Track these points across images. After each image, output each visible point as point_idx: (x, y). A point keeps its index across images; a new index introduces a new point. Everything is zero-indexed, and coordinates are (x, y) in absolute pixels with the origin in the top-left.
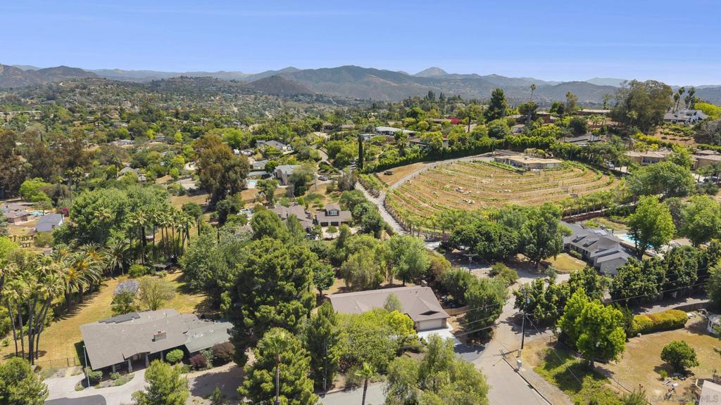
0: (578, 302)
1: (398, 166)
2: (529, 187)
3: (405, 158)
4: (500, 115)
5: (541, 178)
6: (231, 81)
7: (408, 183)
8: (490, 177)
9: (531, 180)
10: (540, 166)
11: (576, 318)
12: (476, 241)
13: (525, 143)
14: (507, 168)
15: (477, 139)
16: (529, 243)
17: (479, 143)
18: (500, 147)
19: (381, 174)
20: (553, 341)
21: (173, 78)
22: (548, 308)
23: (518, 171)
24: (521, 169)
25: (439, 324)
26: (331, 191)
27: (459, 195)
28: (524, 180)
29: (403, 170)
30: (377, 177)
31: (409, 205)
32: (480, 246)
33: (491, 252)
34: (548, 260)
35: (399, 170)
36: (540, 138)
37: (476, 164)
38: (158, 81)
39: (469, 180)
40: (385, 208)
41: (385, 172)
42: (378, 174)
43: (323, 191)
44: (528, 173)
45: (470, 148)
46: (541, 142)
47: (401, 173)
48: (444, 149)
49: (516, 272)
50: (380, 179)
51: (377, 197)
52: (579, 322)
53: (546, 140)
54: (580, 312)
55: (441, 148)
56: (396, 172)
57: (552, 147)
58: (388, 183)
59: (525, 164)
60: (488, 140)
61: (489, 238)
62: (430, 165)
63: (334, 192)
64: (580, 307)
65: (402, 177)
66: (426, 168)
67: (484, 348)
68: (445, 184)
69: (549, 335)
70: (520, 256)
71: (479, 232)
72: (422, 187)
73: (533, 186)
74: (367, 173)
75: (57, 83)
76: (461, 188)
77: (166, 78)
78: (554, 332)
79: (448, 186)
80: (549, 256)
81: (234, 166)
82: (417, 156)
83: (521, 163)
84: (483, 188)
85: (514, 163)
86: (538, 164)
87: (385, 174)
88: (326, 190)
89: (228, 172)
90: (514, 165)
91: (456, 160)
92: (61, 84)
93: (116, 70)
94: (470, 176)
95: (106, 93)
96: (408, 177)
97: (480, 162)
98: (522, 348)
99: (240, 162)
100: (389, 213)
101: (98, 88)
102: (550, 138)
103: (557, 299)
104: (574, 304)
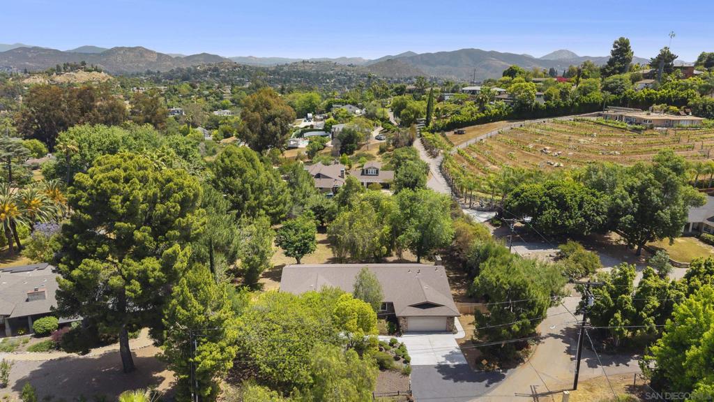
0: (696, 314)
1: (474, 125)
2: (649, 149)
3: (483, 115)
4: (622, 70)
5: (668, 139)
6: (349, 66)
7: (480, 143)
8: (591, 135)
9: (653, 140)
10: (669, 124)
11: (688, 347)
12: (542, 208)
13: (652, 99)
14: (620, 126)
15: (585, 95)
16: (625, 212)
17: (585, 99)
18: (615, 103)
19: (449, 134)
20: (640, 383)
21: (296, 63)
22: (636, 320)
23: (635, 130)
24: (638, 127)
25: (442, 324)
26: (385, 151)
27: (543, 156)
28: (641, 141)
29: (478, 129)
30: (444, 136)
31: (472, 168)
32: (547, 215)
33: (564, 226)
34: (656, 244)
35: (474, 128)
36: (673, 93)
37: (576, 123)
38: (282, 66)
39: (562, 139)
40: (440, 169)
41: (456, 131)
42: (447, 134)
43: (375, 151)
44: (648, 132)
45: (572, 105)
46: (676, 97)
47: (476, 132)
48: (537, 105)
49: (598, 257)
50: (447, 139)
51: (434, 156)
52: (696, 358)
53: (684, 94)
54: (701, 336)
55: (534, 104)
56: (469, 131)
57: (691, 103)
58: (454, 143)
59: (645, 121)
60: (597, 96)
61: (561, 203)
62: (516, 124)
63: (387, 152)
64: (701, 325)
65: (475, 136)
66: (509, 127)
67: (504, 377)
68: (528, 144)
69: (632, 371)
70: (614, 237)
71: (549, 195)
72: (495, 147)
73: (654, 148)
74: (432, 131)
75: (195, 67)
76: (548, 148)
77: (290, 63)
78: (642, 366)
79: (531, 146)
80: (661, 237)
81: (275, 116)
82: (501, 113)
83: (641, 119)
84: (580, 148)
85: (630, 121)
86: (667, 121)
87: (455, 133)
88: (378, 150)
89: (267, 123)
90: (631, 123)
91: (551, 120)
92: (198, 68)
93: (251, 57)
94: (564, 135)
95: (233, 75)
96: (483, 136)
97: (583, 120)
98: (575, 388)
99: (282, 113)
100: (443, 175)
101: (227, 71)
102: (690, 91)
103: (657, 304)
104: (686, 316)
